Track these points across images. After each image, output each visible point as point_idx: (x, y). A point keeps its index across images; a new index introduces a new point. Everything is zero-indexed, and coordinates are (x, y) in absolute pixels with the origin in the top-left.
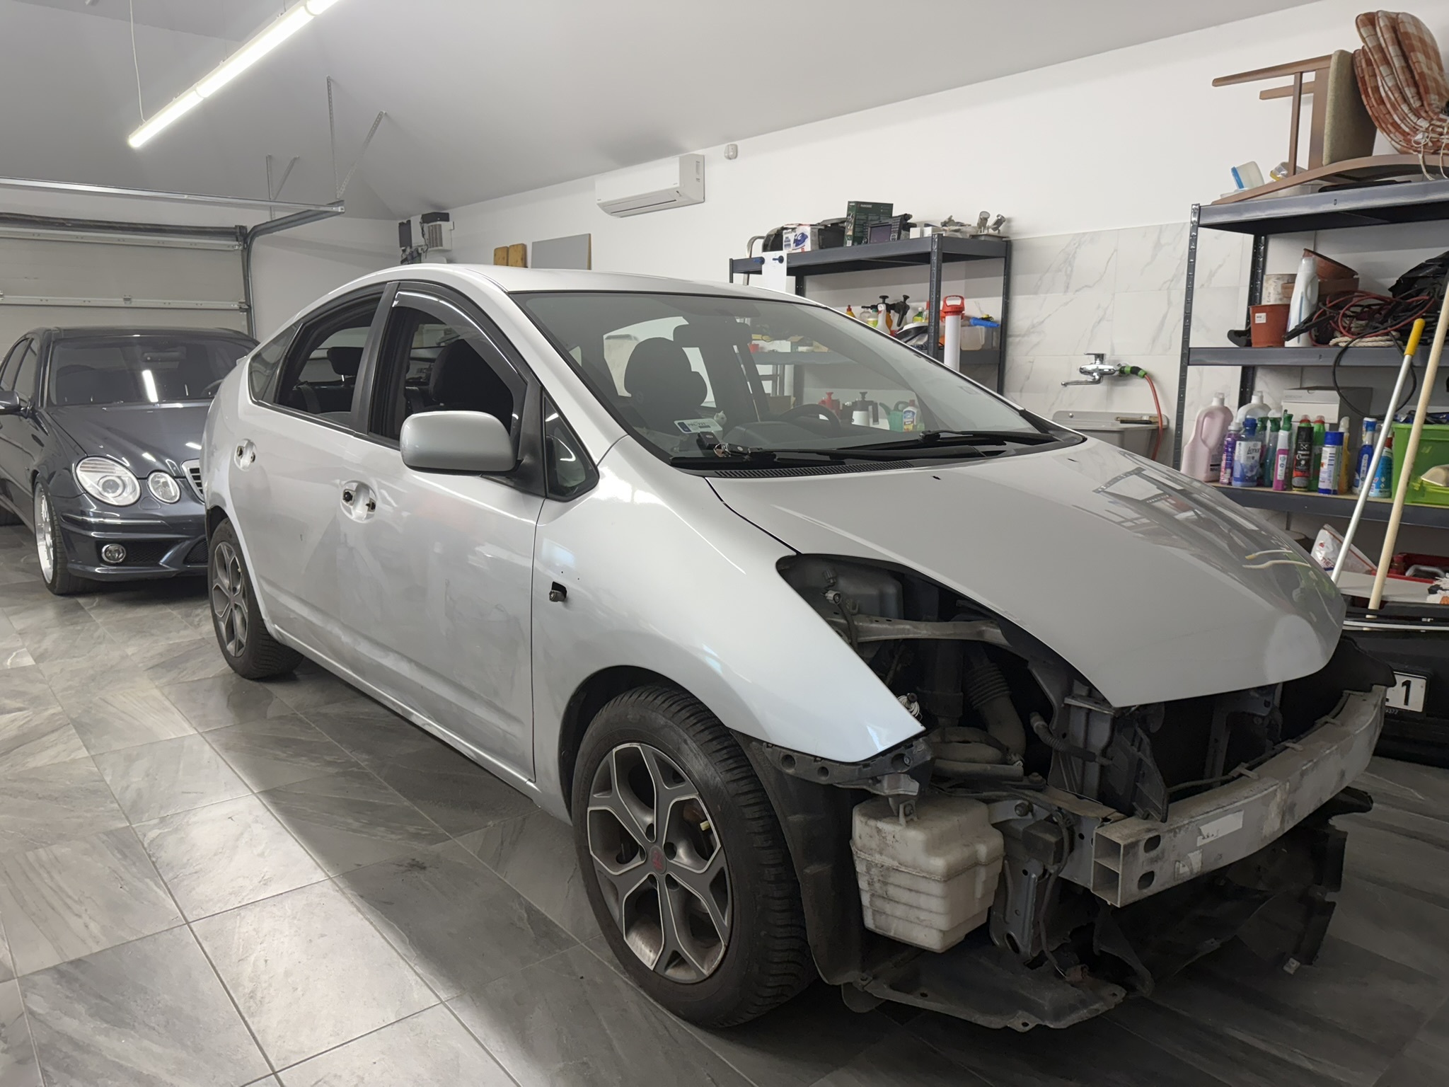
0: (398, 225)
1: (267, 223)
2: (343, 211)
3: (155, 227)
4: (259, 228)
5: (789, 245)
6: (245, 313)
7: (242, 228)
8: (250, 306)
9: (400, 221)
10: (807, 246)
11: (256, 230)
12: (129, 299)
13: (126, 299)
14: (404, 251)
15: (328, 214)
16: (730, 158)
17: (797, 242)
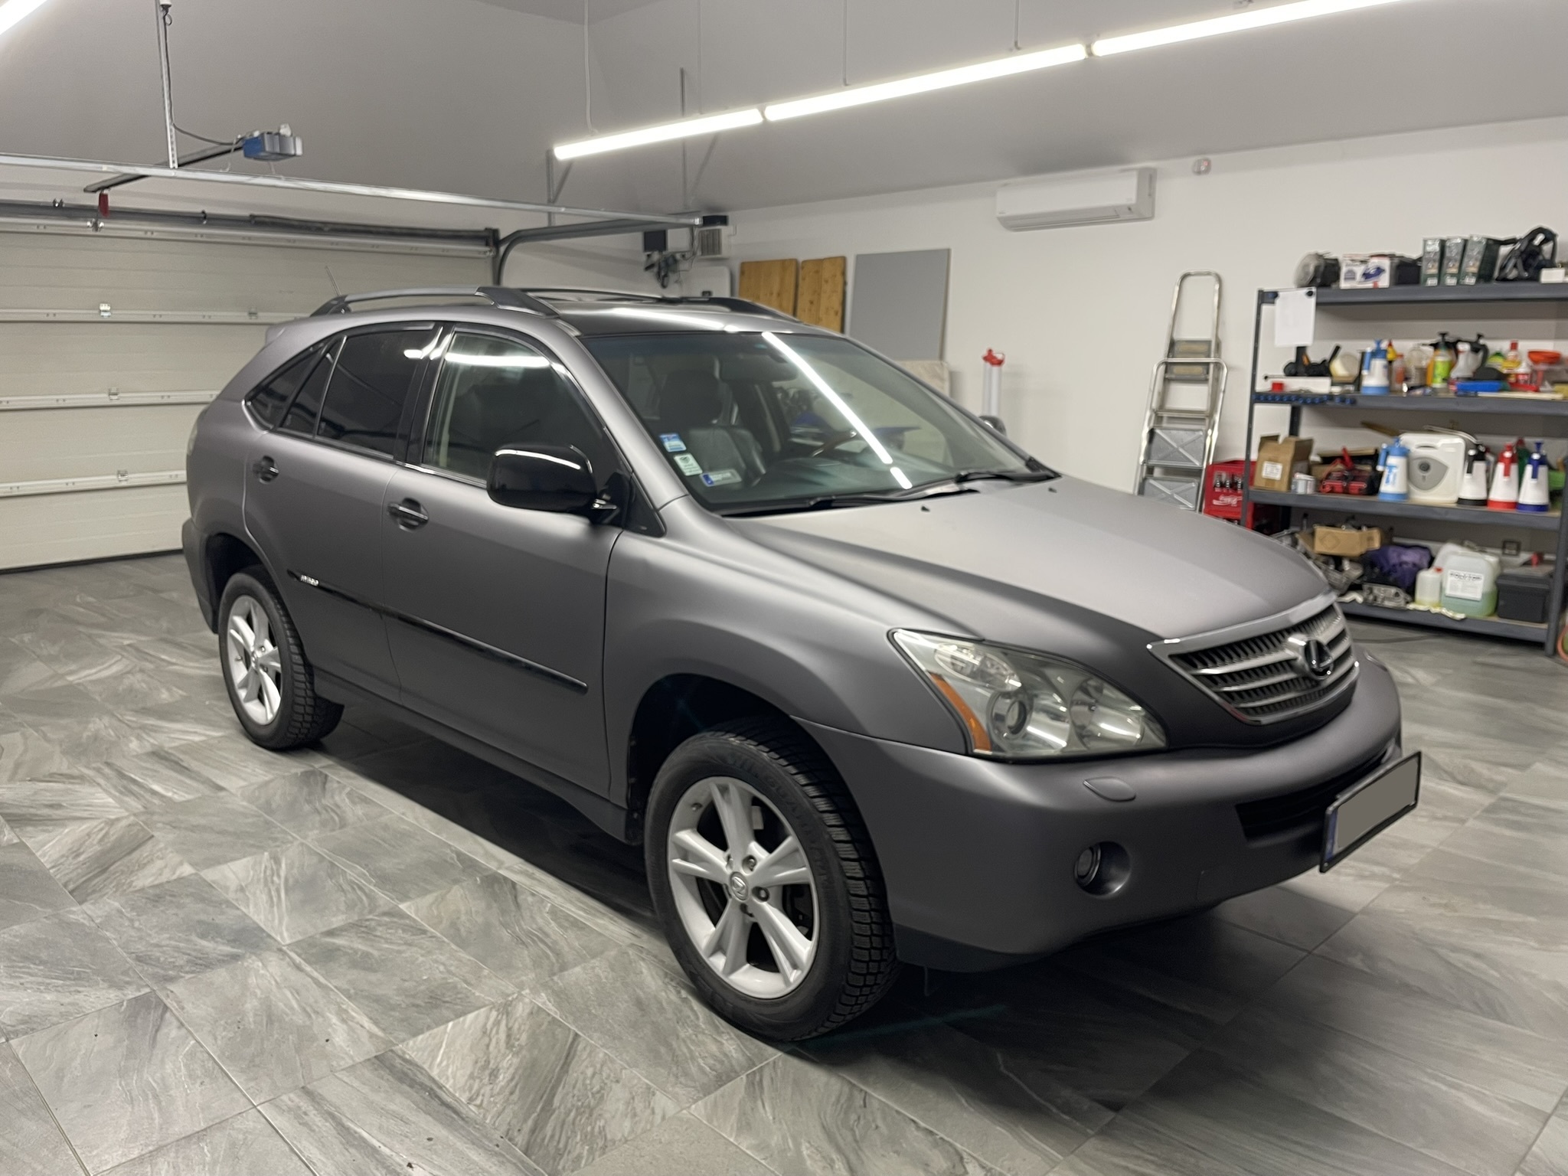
1: (545, 228)
4: (523, 233)
5: (1354, 278)
7: (495, 232)
10: (1384, 281)
11: (520, 235)
16: (1199, 173)
17: (1367, 276)
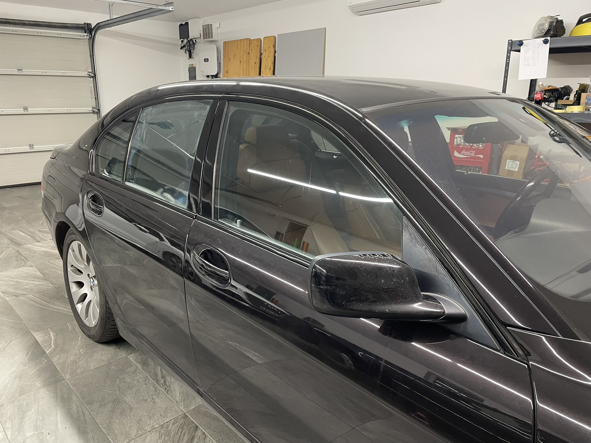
0: (179, 25)
1: (108, 20)
2: (173, 10)
3: (35, 23)
4: (101, 24)
6: (92, 79)
7: (89, 25)
8: (95, 75)
9: (180, 23)
11: (99, 25)
12: (21, 70)
13: (19, 70)
14: (182, 41)
15: (163, 12)
